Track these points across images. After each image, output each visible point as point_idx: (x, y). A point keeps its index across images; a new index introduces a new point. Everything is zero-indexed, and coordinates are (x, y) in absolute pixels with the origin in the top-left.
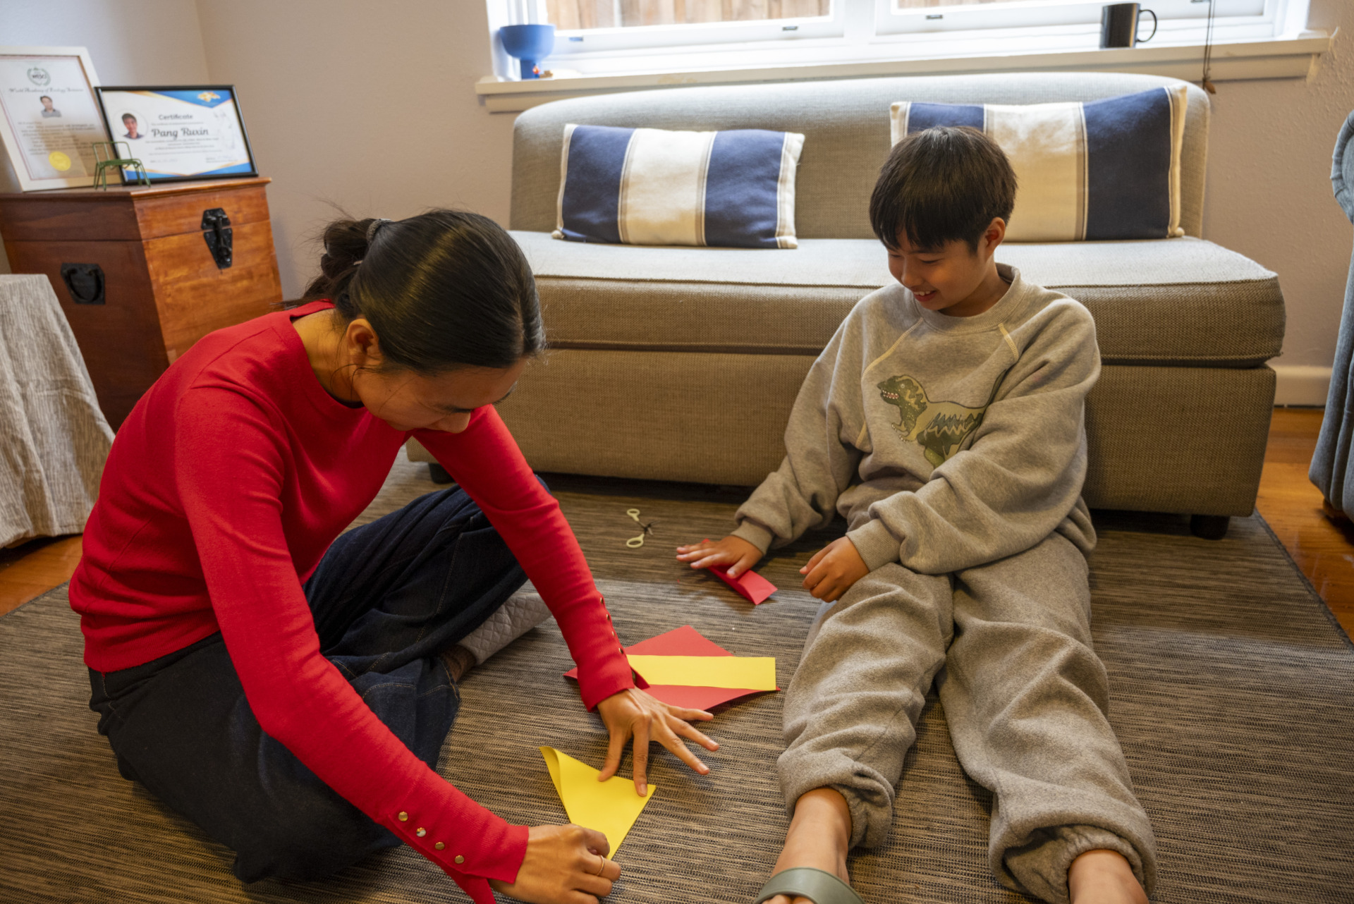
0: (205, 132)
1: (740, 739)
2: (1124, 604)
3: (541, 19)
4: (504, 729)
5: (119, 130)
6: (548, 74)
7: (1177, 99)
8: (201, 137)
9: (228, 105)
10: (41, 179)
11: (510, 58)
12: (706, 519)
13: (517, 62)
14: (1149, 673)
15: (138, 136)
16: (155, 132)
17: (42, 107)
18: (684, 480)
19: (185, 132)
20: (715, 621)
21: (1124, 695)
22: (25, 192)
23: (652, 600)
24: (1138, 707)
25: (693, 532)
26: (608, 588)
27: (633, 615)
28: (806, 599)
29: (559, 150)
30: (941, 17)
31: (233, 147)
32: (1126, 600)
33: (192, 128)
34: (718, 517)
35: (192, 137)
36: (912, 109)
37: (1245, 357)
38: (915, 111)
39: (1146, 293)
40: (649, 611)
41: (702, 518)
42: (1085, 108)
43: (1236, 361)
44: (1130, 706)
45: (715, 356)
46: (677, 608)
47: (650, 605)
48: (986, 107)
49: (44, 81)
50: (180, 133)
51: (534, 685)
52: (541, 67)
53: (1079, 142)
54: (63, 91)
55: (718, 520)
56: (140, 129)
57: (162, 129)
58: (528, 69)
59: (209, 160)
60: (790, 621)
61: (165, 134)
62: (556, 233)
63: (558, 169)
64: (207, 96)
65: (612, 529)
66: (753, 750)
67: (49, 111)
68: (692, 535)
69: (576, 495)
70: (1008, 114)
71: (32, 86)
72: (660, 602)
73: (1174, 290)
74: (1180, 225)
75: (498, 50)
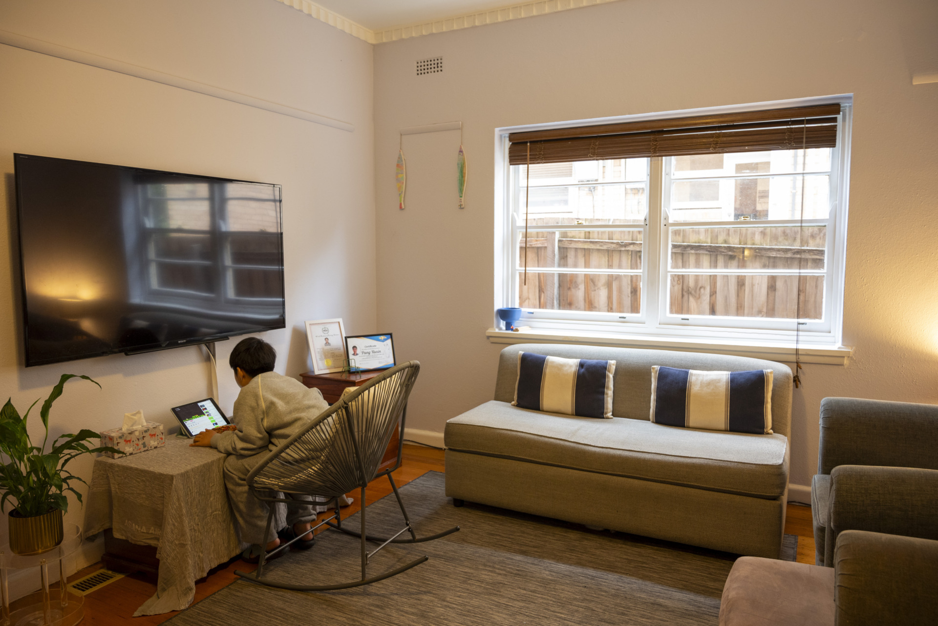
0: (380, 351)
1: (552, 612)
2: (712, 588)
3: (517, 306)
4: (476, 598)
5: (351, 352)
6: (517, 330)
7: (768, 376)
8: (378, 354)
9: (389, 341)
10: (321, 370)
11: (502, 321)
12: (560, 535)
13: (505, 322)
14: (705, 612)
15: (357, 354)
16: (363, 352)
17: (325, 342)
18: (553, 518)
19: (373, 352)
20: (554, 574)
21: (691, 617)
22: (316, 375)
23: (532, 564)
24: (694, 622)
25: (554, 540)
26: (517, 557)
27: (525, 568)
28: (590, 571)
29: (517, 366)
30: (688, 319)
31: (389, 357)
32: (713, 587)
33: (375, 350)
34: (565, 534)
35: (375, 354)
36: (660, 370)
37: (767, 494)
38: (661, 371)
39: (729, 464)
40: (531, 567)
41: (559, 534)
42: (731, 374)
43: (764, 495)
44: (691, 621)
45: (567, 470)
46: (542, 568)
47: (532, 565)
48: (691, 371)
49: (327, 332)
50: (371, 352)
51: (487, 587)
52: (514, 326)
53: (727, 389)
54: (332, 336)
55: (565, 536)
56: (358, 352)
57: (365, 351)
58: (509, 326)
59: (380, 363)
60: (581, 578)
61: (366, 353)
62: (513, 403)
63: (517, 373)
64: (382, 337)
65: (523, 535)
66: (556, 615)
67: (327, 343)
68: (553, 541)
69: (511, 518)
70: (699, 375)
71: (323, 334)
72: (535, 565)
73: (740, 465)
74: (772, 429)
75: (497, 317)
